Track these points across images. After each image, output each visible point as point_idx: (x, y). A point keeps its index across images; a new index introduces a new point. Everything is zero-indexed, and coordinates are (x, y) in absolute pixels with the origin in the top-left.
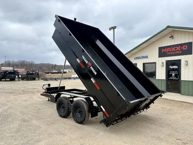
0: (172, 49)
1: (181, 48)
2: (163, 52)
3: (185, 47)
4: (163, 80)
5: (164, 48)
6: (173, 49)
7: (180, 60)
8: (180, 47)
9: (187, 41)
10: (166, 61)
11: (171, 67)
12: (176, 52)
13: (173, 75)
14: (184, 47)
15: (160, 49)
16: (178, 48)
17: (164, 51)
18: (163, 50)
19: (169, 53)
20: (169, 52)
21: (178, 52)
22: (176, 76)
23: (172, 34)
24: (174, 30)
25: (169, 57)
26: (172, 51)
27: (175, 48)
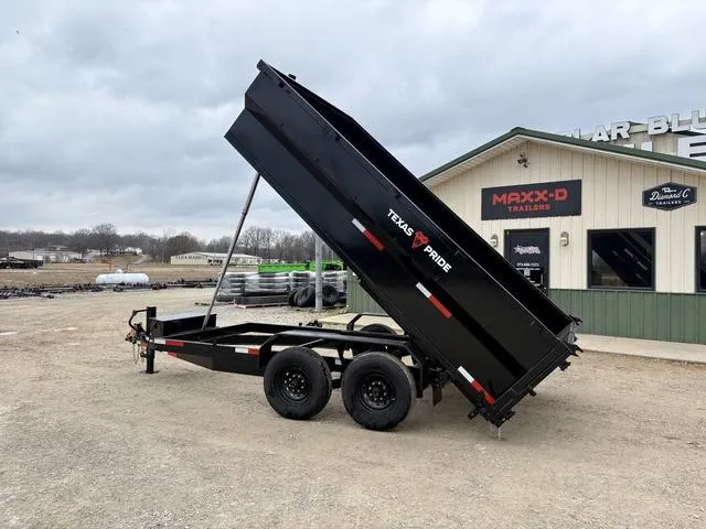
0: (522, 197)
1: (551, 195)
2: (494, 203)
3: (561, 194)
5: (499, 191)
6: (527, 197)
7: (546, 231)
8: (546, 192)
9: (566, 177)
10: (506, 231)
11: (520, 250)
12: (536, 208)
13: (527, 273)
14: (557, 191)
15: (487, 194)
16: (541, 196)
17: (500, 200)
18: (495, 197)
19: (516, 208)
20: (514, 204)
21: (541, 207)
22: (535, 275)
23: (524, 151)
24: (528, 141)
25: (514, 220)
26: (523, 201)
27: (532, 193)
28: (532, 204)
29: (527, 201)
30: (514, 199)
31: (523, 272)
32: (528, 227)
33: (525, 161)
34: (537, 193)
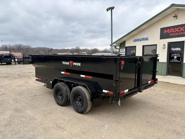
0: (175, 30)
2: (165, 33)
4: (164, 63)
5: (167, 28)
6: (177, 30)
7: (183, 42)
10: (168, 43)
11: (173, 49)
12: (180, 34)
13: (175, 57)
15: (162, 30)
16: (182, 29)
17: (166, 32)
19: (172, 34)
20: (172, 33)
21: (182, 33)
22: (178, 58)
23: (176, 13)
24: (178, 9)
25: (171, 39)
26: (175, 31)
27: (178, 28)
28: (178, 32)
29: (177, 31)
30: (171, 31)
31: (174, 57)
32: (177, 41)
33: (176, 16)
34: (180, 28)
